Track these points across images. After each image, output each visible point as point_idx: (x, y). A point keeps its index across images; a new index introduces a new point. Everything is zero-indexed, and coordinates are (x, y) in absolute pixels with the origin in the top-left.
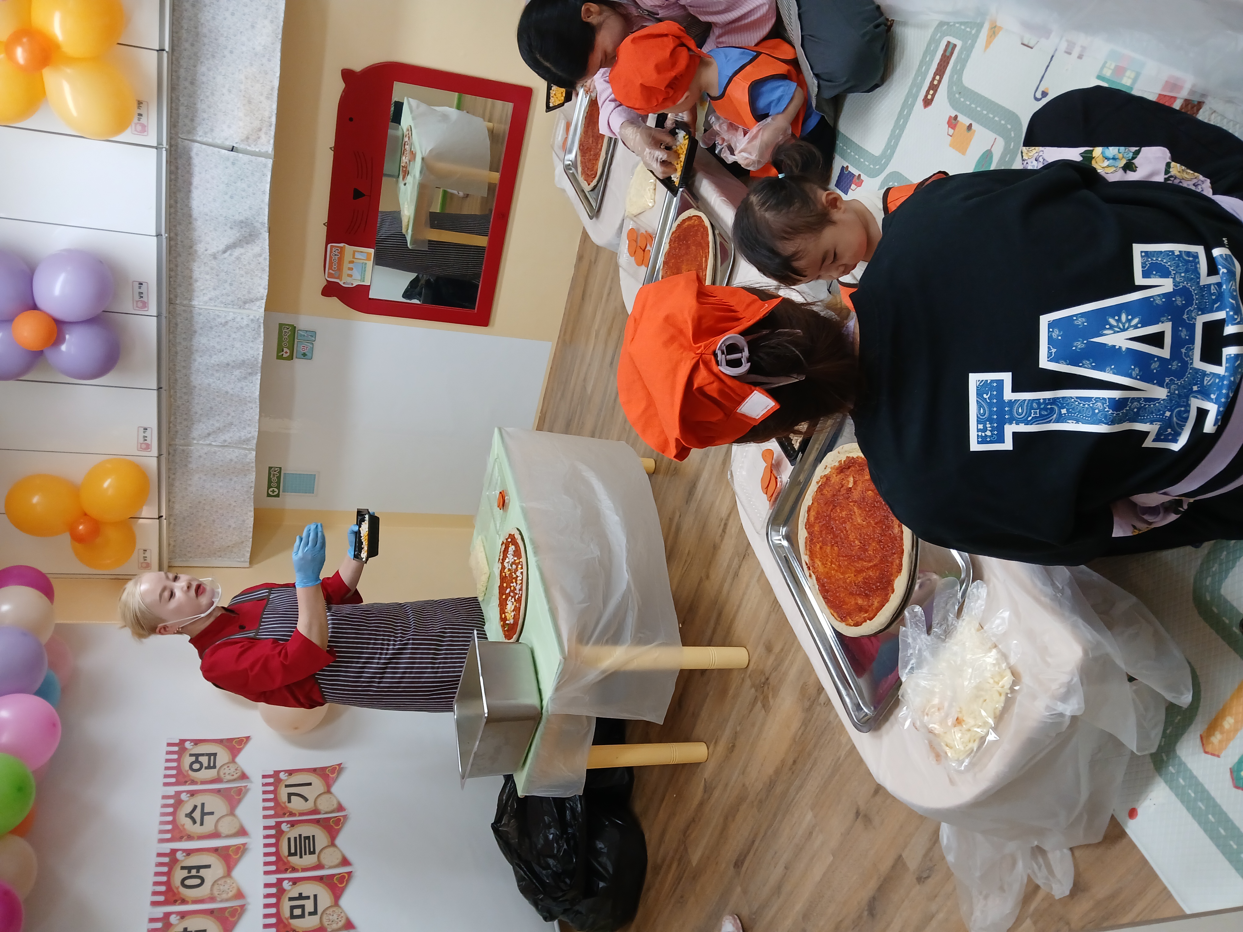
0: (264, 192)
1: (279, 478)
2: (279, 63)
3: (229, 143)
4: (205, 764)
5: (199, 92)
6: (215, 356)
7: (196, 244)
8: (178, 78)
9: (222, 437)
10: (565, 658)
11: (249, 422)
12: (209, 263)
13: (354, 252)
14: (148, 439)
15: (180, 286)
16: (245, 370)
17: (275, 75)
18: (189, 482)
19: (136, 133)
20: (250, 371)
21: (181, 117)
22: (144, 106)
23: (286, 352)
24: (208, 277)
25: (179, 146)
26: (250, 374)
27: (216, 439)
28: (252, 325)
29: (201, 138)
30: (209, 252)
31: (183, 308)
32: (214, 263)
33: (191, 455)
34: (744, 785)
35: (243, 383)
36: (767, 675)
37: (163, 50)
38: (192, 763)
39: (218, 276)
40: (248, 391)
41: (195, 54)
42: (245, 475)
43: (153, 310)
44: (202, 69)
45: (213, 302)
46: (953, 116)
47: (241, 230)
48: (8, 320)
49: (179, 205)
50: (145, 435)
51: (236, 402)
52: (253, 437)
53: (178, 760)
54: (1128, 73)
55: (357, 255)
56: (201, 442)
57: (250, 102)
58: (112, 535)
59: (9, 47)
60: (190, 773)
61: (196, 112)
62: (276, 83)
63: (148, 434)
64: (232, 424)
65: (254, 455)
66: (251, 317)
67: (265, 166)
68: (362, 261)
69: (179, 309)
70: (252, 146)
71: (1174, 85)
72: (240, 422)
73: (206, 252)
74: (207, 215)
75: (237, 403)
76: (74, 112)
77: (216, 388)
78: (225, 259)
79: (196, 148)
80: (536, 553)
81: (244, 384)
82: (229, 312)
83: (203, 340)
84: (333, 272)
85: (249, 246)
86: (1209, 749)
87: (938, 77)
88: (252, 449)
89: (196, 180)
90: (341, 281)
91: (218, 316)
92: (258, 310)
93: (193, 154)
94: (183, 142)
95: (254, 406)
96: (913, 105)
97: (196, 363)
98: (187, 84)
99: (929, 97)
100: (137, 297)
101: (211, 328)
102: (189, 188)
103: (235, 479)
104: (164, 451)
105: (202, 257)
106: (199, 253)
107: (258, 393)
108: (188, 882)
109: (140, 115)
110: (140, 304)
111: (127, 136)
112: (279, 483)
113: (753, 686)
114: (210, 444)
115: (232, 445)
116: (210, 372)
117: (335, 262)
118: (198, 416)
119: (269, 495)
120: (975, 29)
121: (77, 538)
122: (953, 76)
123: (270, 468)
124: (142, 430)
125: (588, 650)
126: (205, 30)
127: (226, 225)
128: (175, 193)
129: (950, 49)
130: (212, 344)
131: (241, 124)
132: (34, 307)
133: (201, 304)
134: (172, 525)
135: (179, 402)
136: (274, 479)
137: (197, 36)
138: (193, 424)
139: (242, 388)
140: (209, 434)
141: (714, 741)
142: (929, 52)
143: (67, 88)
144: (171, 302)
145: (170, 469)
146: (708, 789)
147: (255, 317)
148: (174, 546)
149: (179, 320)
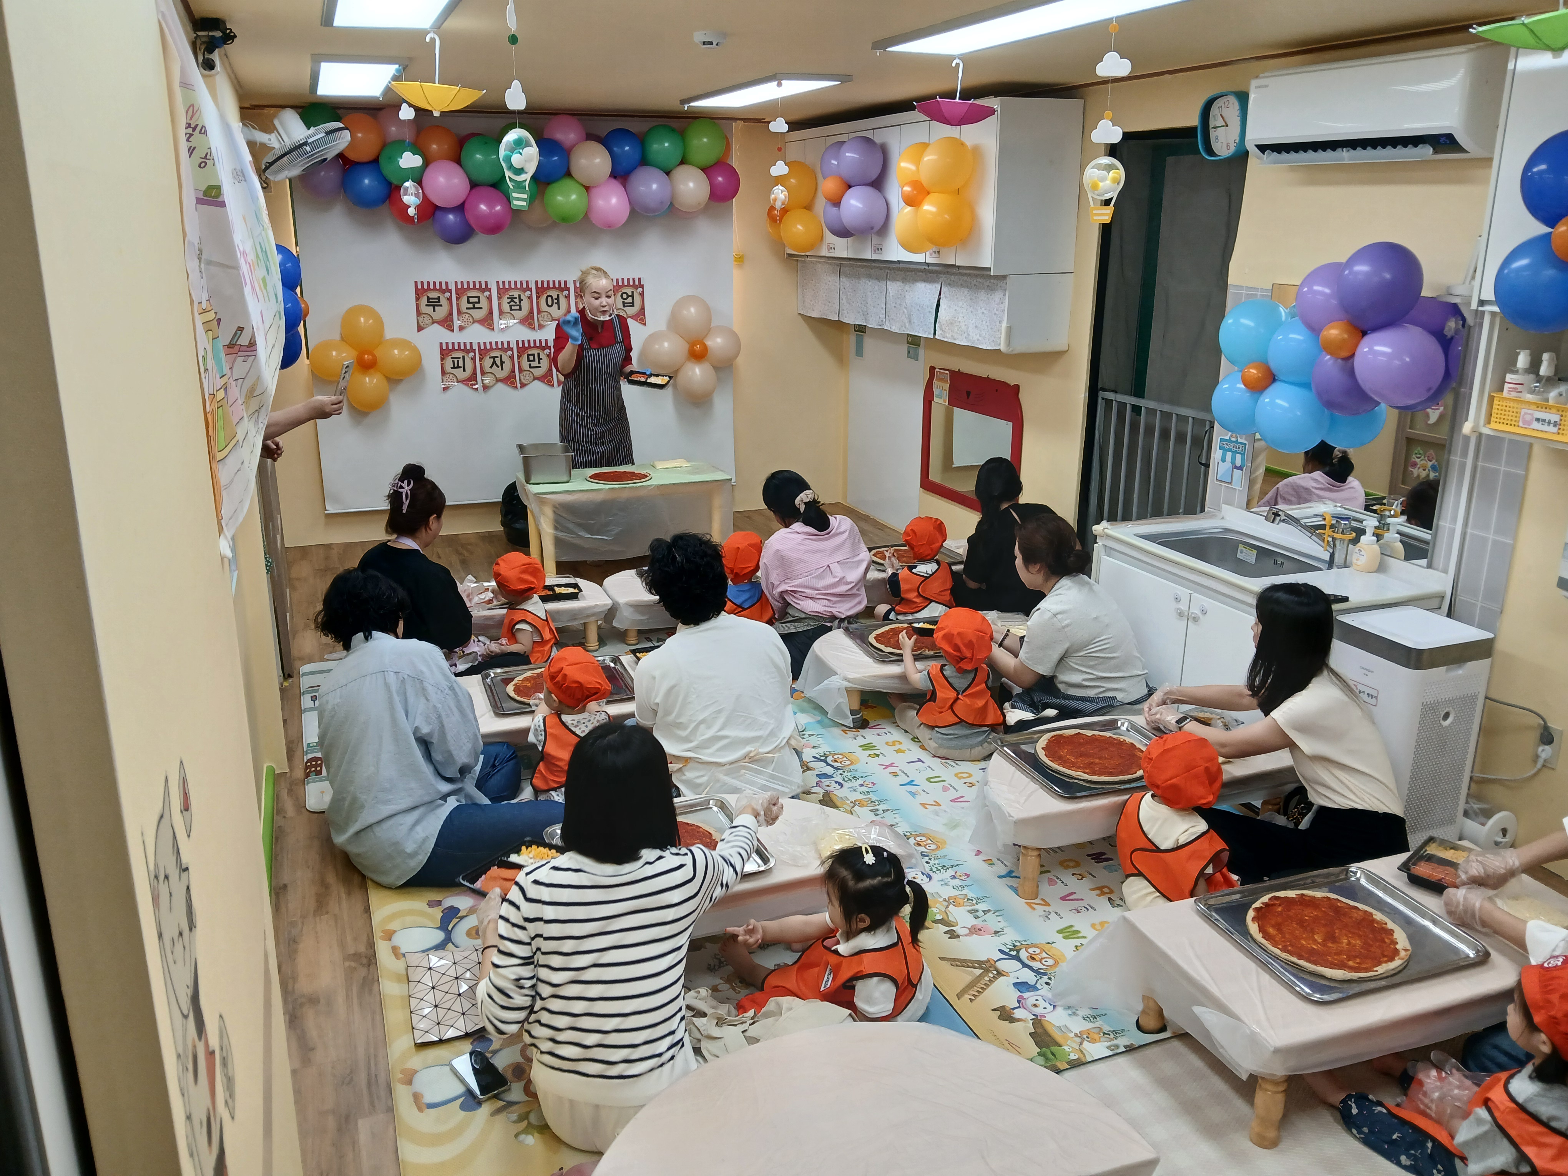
4: (626, 301)
38: (626, 293)
53: (629, 285)
108: (550, 299)
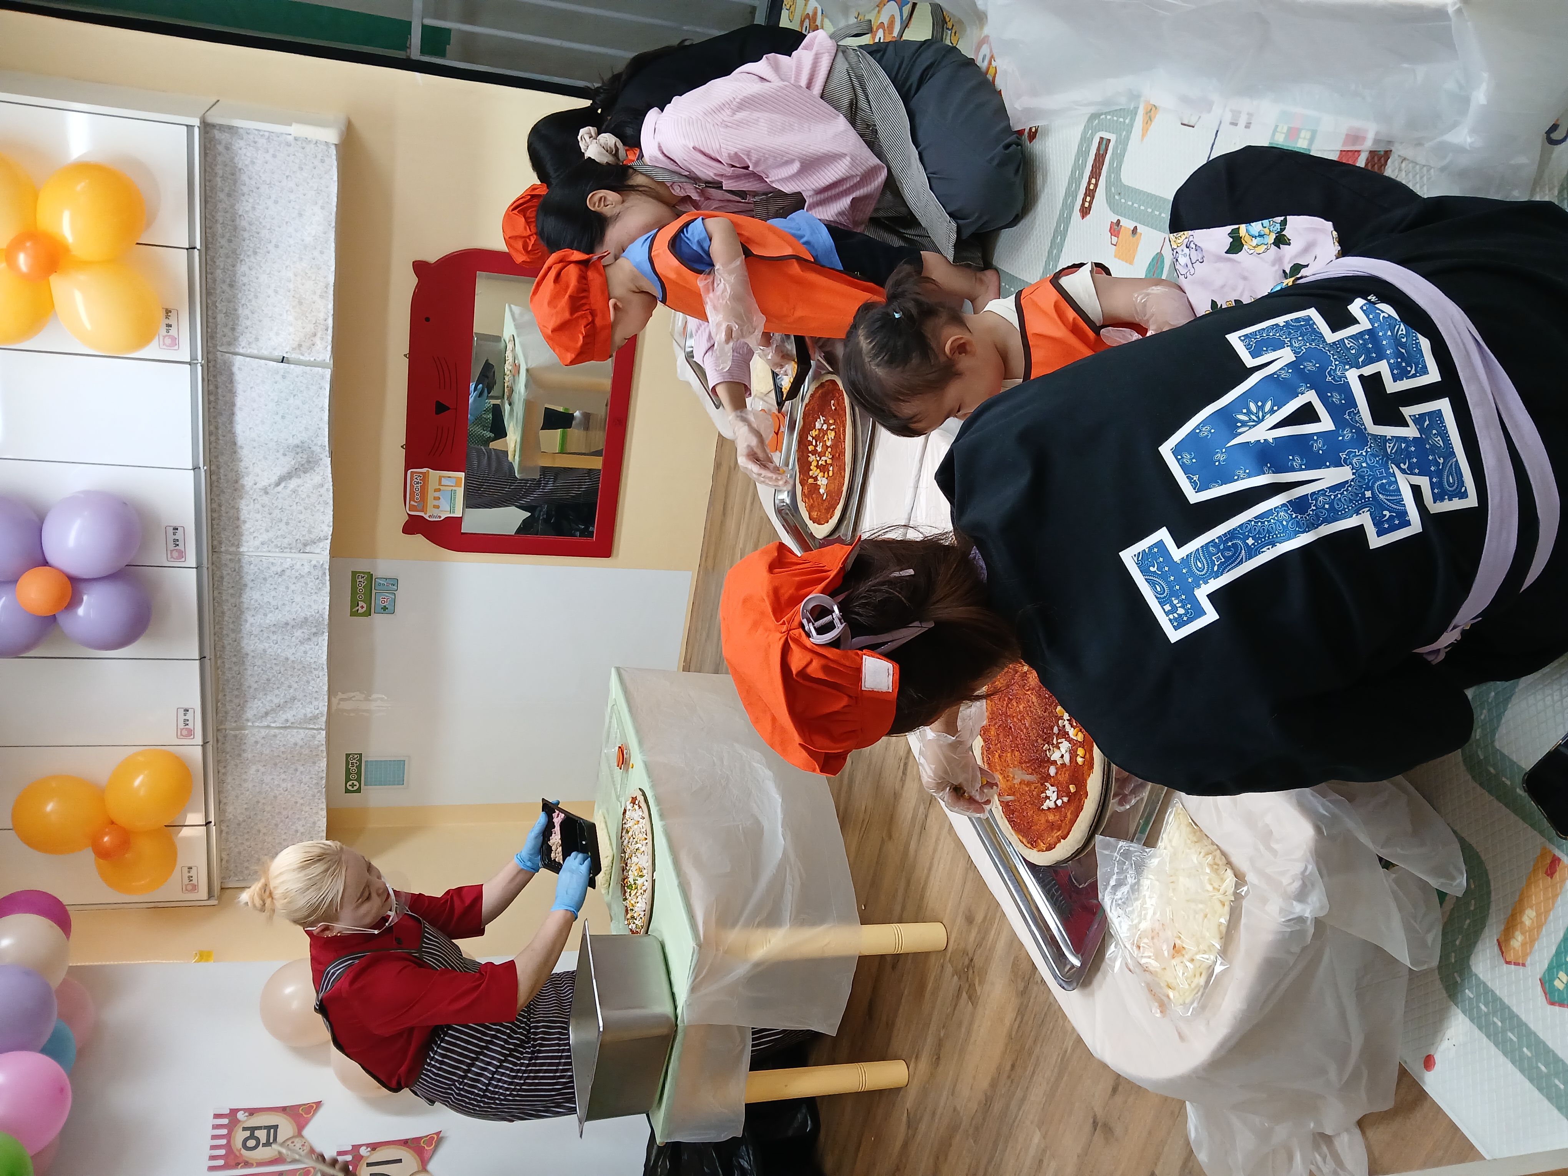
0: (322, 409)
1: (359, 767)
2: (334, 255)
3: (278, 354)
4: (263, 1140)
5: (239, 296)
6: (271, 615)
7: (243, 476)
8: (215, 281)
9: (283, 716)
10: (700, 946)
11: (315, 695)
12: (259, 499)
13: (440, 478)
14: (190, 723)
15: (224, 529)
16: (308, 630)
17: (330, 269)
18: (244, 777)
19: (164, 347)
20: (314, 630)
21: (219, 327)
22: (173, 315)
23: (362, 606)
24: (259, 516)
25: (219, 361)
26: (315, 634)
27: (276, 719)
28: (315, 573)
29: (245, 349)
30: (259, 486)
31: (229, 557)
32: (265, 499)
33: (246, 741)
34: (955, 1110)
35: (306, 646)
36: (970, 955)
37: (194, 248)
38: (245, 1141)
39: (270, 514)
40: (313, 656)
41: (234, 252)
42: (314, 763)
43: (192, 561)
44: (242, 268)
45: (266, 546)
46: (1115, 221)
47: (297, 456)
48: (12, 581)
49: (220, 432)
50: (186, 718)
51: (299, 670)
52: (322, 713)
53: (228, 1136)
54: (1303, 134)
55: (444, 482)
56: (257, 724)
57: (300, 303)
58: (146, 847)
59: (9, 256)
60: (243, 1151)
61: (238, 318)
62: (331, 279)
63: (189, 716)
64: (294, 699)
65: (324, 735)
66: (314, 562)
67: (323, 377)
68: (451, 488)
69: (225, 558)
70: (306, 355)
71: (1355, 137)
72: (305, 696)
73: (255, 487)
74: (255, 441)
75: (299, 672)
76: (88, 325)
77: (273, 654)
78: (279, 493)
79: (238, 361)
80: (662, 816)
81: (308, 647)
82: (286, 558)
83: (256, 595)
84: (416, 504)
85: (308, 475)
86: (1511, 957)
87: (1093, 181)
88: (321, 729)
89: (240, 401)
90: (426, 514)
91: (272, 563)
92: (322, 554)
93: (235, 369)
94: (222, 356)
95: (321, 674)
96: (1069, 217)
97: (248, 625)
98: (225, 287)
99: (1087, 205)
100: (171, 545)
101: (265, 579)
102: (232, 410)
103: (301, 769)
104: (210, 738)
105: (251, 492)
106: (247, 488)
107: (326, 657)
109: (169, 326)
110: (175, 554)
111: (152, 350)
112: (359, 774)
113: (956, 972)
114: (268, 727)
115: (295, 725)
116: (265, 635)
117: (417, 492)
118: (252, 690)
119: (347, 791)
120: (1129, 118)
121: (103, 854)
122: (1110, 176)
123: (348, 755)
124: (182, 712)
125: (734, 936)
126: (244, 223)
127: (278, 451)
128: (215, 417)
129: (1103, 146)
130: (266, 600)
131: (291, 329)
132: (45, 563)
133: (251, 550)
134: (224, 834)
135: (228, 675)
136: (354, 769)
137: (234, 229)
138: (246, 701)
139: (305, 652)
140: (267, 714)
141: (914, 1056)
142: (1082, 153)
143: (78, 297)
144: (214, 550)
145: (219, 761)
146: (912, 1124)
147: (318, 562)
148: (227, 861)
149: (225, 573)
